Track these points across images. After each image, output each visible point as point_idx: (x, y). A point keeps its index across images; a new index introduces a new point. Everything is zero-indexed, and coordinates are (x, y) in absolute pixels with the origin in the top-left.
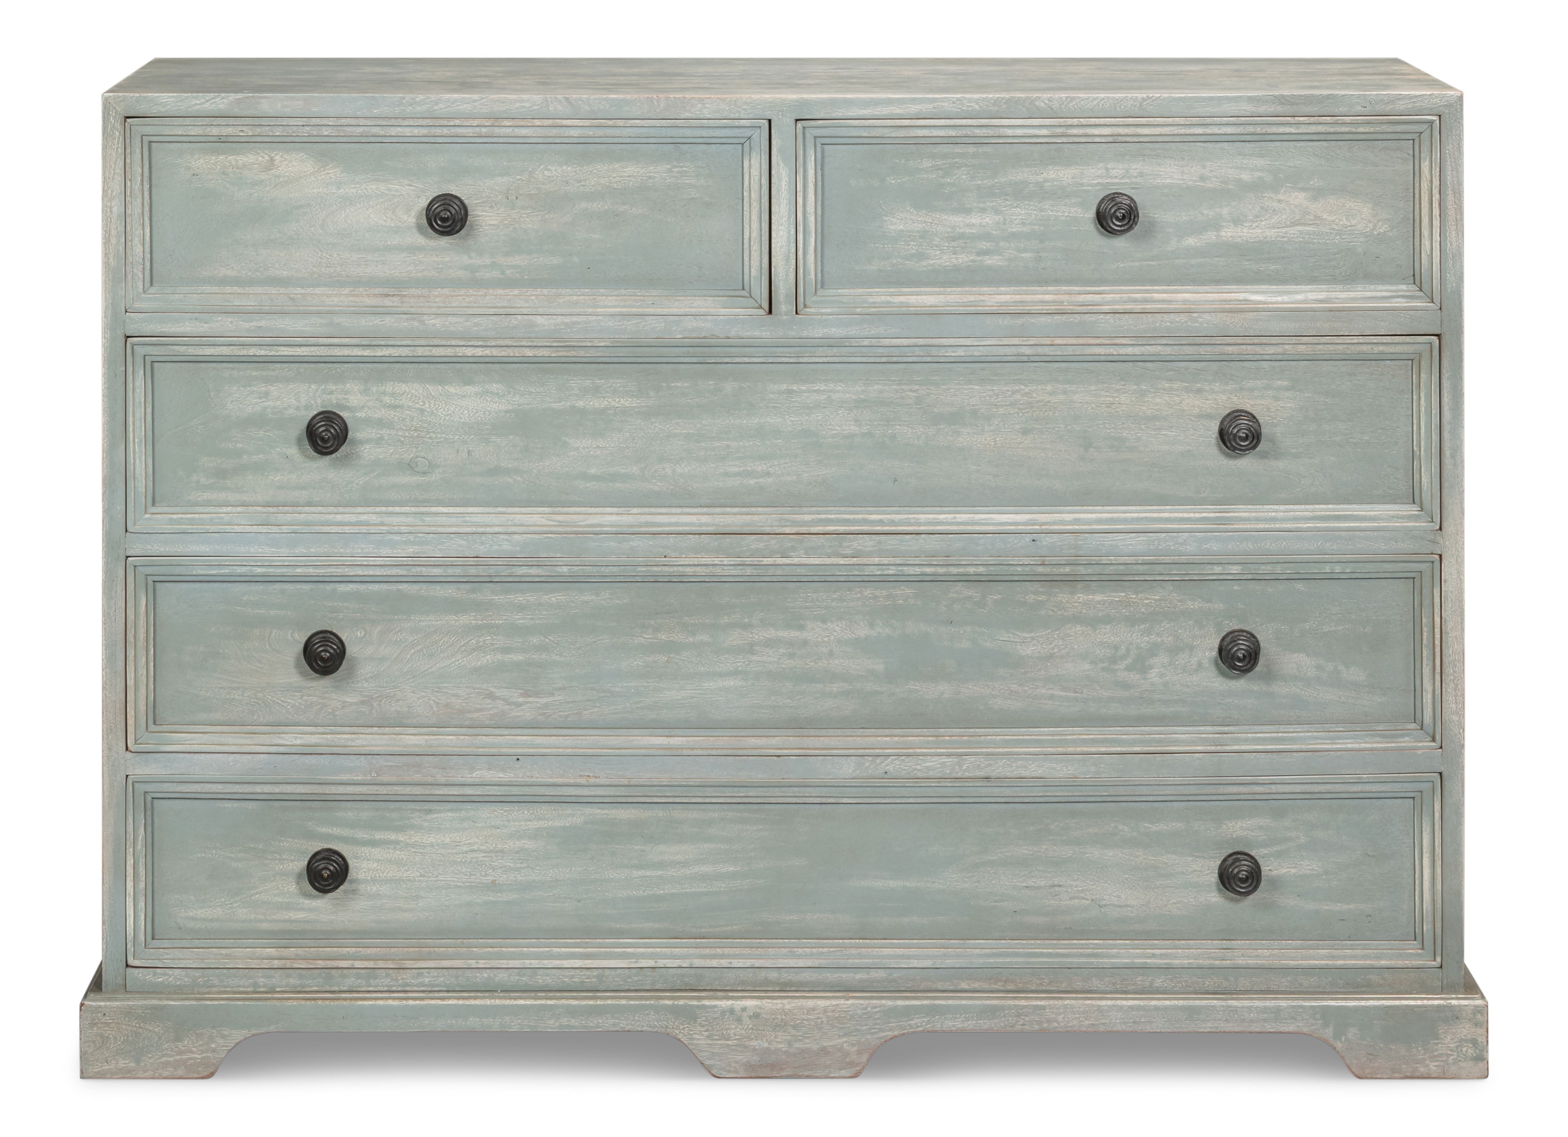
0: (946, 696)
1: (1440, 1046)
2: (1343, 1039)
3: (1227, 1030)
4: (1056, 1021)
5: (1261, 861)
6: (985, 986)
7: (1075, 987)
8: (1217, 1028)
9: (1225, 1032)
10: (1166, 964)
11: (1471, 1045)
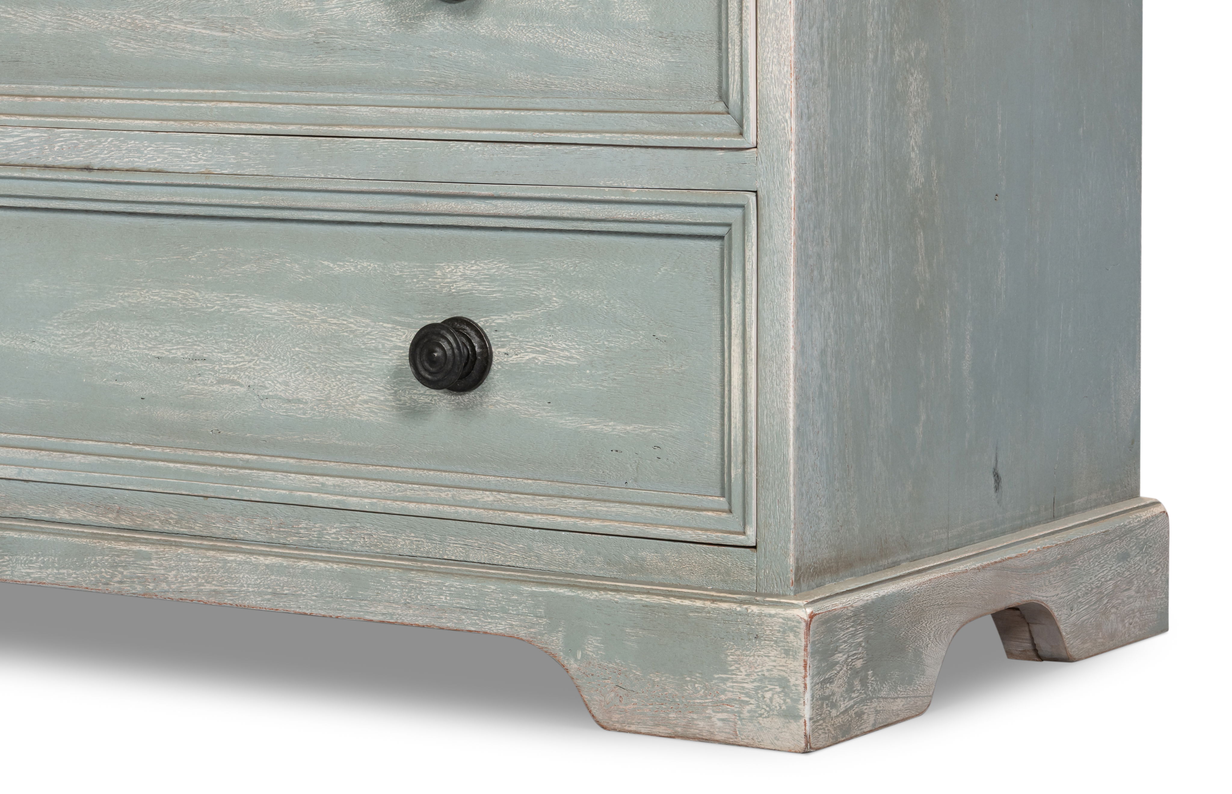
0: (48, 31)
1: (729, 684)
2: (579, 656)
3: (406, 621)
4: (166, 580)
5: (492, 337)
6: (92, 518)
7: (214, 530)
8: (392, 615)
9: (403, 624)
10: (338, 502)
11: (778, 689)
